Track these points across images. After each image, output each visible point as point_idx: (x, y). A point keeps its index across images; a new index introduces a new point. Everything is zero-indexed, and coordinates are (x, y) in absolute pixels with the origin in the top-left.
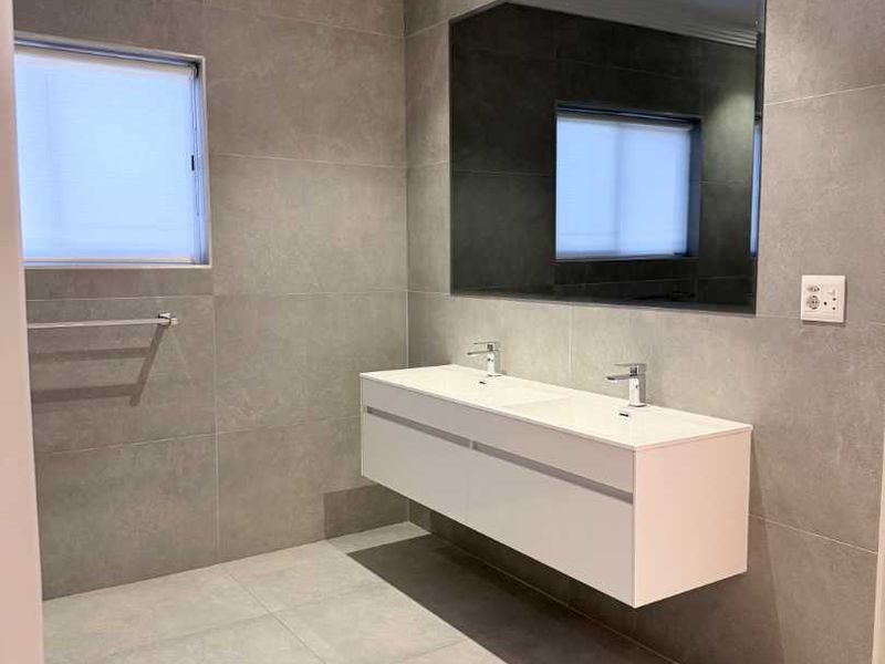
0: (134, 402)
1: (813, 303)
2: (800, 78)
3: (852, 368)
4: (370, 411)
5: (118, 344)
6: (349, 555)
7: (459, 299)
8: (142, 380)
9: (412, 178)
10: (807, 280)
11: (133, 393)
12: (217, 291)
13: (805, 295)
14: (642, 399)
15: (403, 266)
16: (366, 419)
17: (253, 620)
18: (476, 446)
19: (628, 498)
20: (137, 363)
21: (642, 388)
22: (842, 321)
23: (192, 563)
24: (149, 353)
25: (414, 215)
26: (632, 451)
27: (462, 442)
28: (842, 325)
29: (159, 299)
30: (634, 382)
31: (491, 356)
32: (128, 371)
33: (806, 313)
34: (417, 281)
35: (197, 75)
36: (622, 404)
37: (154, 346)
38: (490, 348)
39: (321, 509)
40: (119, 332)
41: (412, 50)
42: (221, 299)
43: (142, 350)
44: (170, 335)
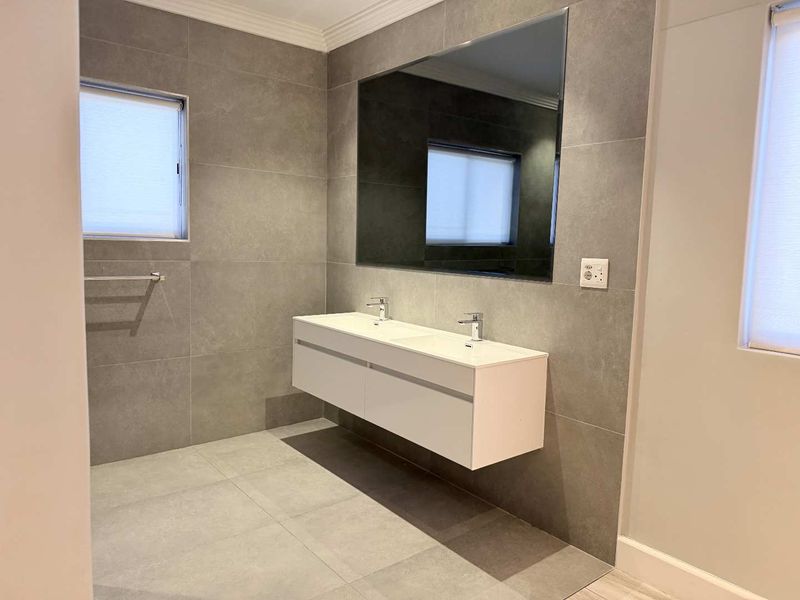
0: (133, 334)
1: (588, 276)
2: (584, 132)
3: (611, 318)
4: (299, 342)
5: (122, 293)
6: (282, 440)
7: (361, 268)
8: (139, 319)
9: (331, 185)
10: (585, 261)
11: (132, 327)
12: (194, 258)
13: (583, 271)
14: (480, 336)
15: (324, 245)
16: (297, 347)
17: (216, 484)
18: (372, 366)
19: (470, 399)
20: (135, 307)
21: (480, 329)
22: (605, 287)
23: (173, 445)
24: (144, 300)
25: (332, 211)
26: (474, 369)
27: (363, 363)
28: (606, 290)
29: (152, 263)
30: (476, 325)
31: (382, 307)
32: (130, 312)
33: (583, 282)
34: (333, 255)
35: (183, 108)
36: (467, 339)
37: (148, 295)
38: (382, 301)
39: (264, 409)
40: (124, 285)
42: (196, 263)
43: (140, 297)
44: (159, 288)
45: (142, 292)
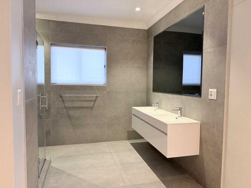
0: (92, 110)
1: (211, 95)
2: (209, 46)
4: (134, 115)
5: (89, 99)
6: (130, 143)
7: (154, 93)
8: (93, 106)
9: (147, 68)
10: (210, 90)
11: (92, 108)
12: (107, 90)
13: (210, 93)
14: (181, 115)
15: (145, 86)
16: (133, 117)
17: (107, 152)
18: (147, 123)
19: (166, 134)
20: (92, 103)
21: (181, 113)
22: (216, 99)
23: (101, 141)
24: (95, 101)
25: (148, 75)
27: (145, 121)
28: (216, 100)
29: (97, 91)
30: (179, 111)
31: (157, 105)
32: (91, 104)
33: (210, 97)
34: (148, 89)
35: (106, 50)
36: (177, 116)
37: (96, 100)
38: (157, 103)
39: (127, 134)
40: (90, 97)
41: (148, 42)
42: (108, 92)
43: (93, 100)
44: (99, 98)
45: (94, 99)
